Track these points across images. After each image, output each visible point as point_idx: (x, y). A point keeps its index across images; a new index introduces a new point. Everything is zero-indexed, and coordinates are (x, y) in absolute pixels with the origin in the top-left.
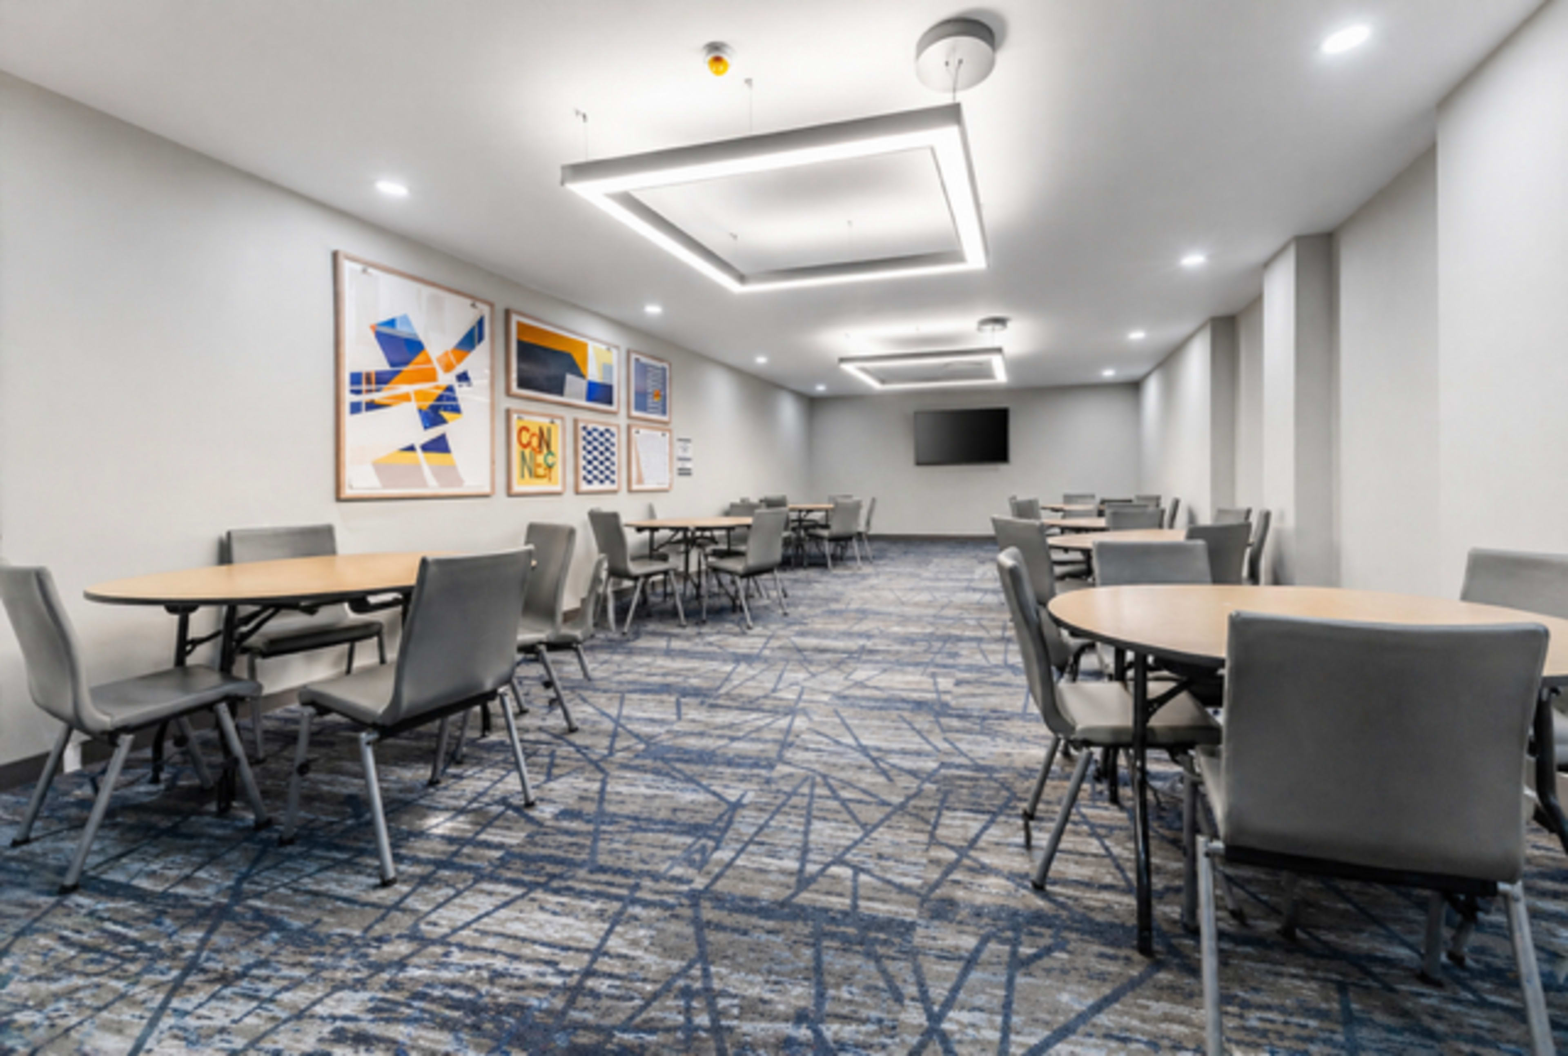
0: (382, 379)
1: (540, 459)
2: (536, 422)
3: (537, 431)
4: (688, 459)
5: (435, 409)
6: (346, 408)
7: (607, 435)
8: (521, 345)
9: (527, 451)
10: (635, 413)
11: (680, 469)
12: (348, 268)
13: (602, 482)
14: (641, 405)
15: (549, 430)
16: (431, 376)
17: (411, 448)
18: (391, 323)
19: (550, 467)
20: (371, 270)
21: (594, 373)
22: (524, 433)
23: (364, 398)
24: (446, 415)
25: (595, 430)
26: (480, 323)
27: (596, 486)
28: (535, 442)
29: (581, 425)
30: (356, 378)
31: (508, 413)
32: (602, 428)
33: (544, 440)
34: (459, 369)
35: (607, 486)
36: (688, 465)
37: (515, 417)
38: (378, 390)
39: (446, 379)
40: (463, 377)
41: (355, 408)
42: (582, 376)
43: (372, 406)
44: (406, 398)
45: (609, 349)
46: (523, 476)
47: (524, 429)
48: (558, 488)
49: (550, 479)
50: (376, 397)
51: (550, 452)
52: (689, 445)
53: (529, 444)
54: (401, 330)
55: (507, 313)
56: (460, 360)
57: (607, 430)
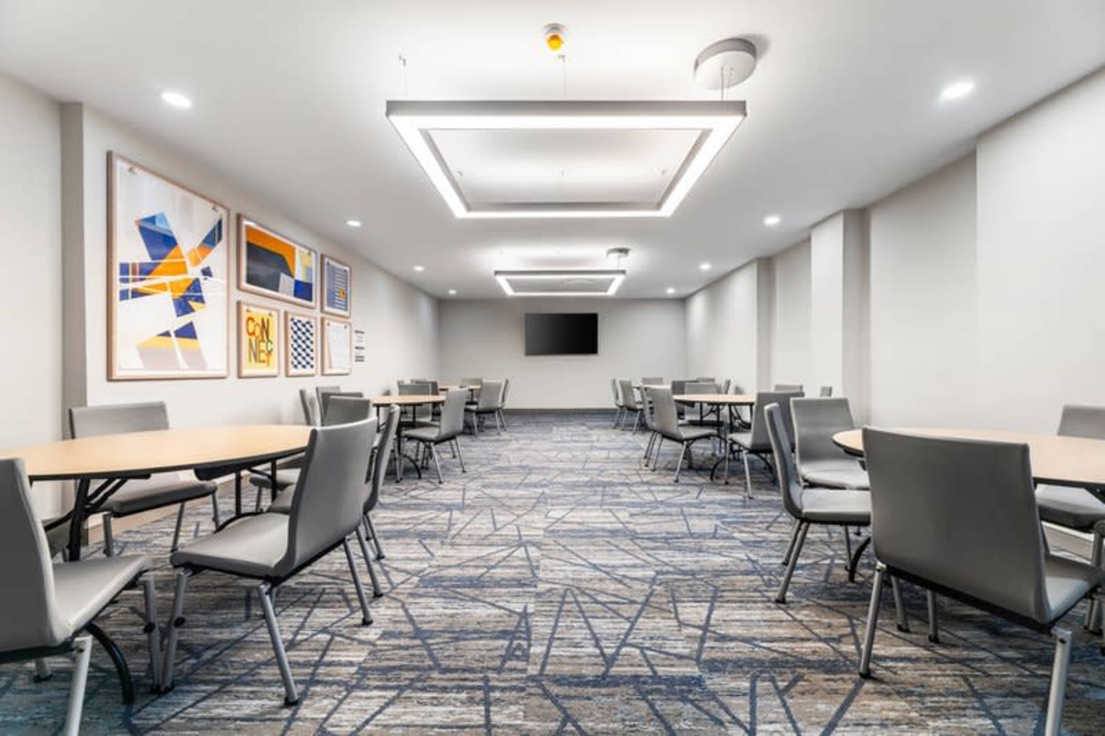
0: (146, 271)
1: (263, 346)
2: (259, 314)
3: (260, 323)
4: (362, 348)
5: (185, 299)
6: (116, 295)
7: (308, 326)
8: (249, 245)
9: (253, 339)
10: (327, 309)
11: (357, 357)
12: (120, 166)
13: (304, 367)
14: (332, 303)
15: (268, 321)
16: (182, 269)
17: (167, 334)
18: (152, 220)
19: (269, 353)
20: (137, 170)
21: (300, 275)
22: (250, 322)
23: (130, 286)
24: (193, 304)
25: (299, 321)
26: (220, 223)
27: (300, 370)
28: (258, 332)
29: (290, 317)
30: (124, 269)
31: (239, 304)
32: (304, 320)
33: (265, 328)
34: (203, 265)
35: (308, 370)
36: (362, 353)
37: (244, 308)
38: (142, 280)
39: (194, 272)
40: (207, 272)
41: (124, 295)
42: (291, 275)
43: (137, 294)
44: (162, 287)
45: (309, 254)
46: (250, 360)
47: (250, 319)
48: (274, 371)
49: (268, 364)
50: (139, 286)
51: (269, 341)
52: (364, 336)
53: (253, 334)
54: (159, 226)
55: (239, 218)
56: (204, 257)
57: (308, 323)
